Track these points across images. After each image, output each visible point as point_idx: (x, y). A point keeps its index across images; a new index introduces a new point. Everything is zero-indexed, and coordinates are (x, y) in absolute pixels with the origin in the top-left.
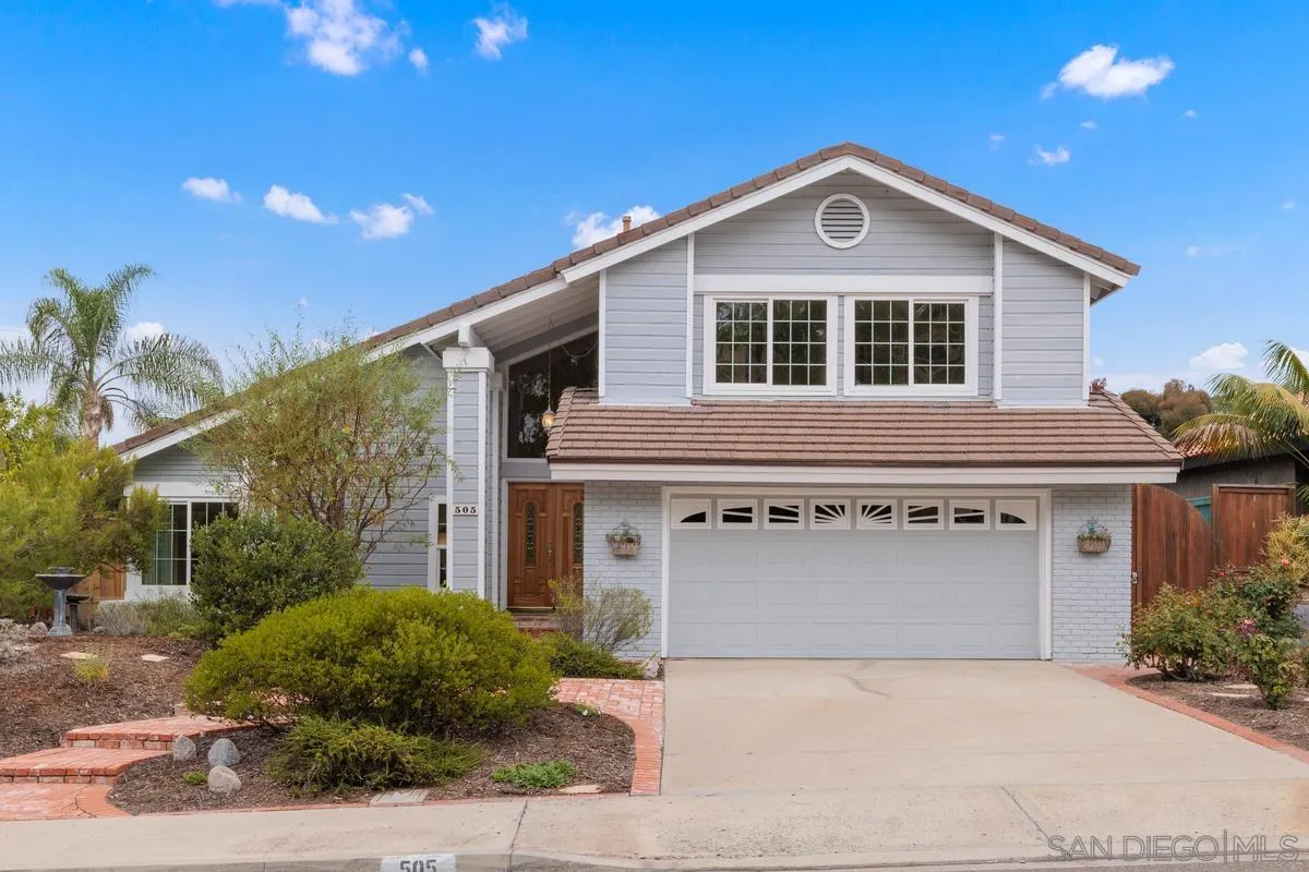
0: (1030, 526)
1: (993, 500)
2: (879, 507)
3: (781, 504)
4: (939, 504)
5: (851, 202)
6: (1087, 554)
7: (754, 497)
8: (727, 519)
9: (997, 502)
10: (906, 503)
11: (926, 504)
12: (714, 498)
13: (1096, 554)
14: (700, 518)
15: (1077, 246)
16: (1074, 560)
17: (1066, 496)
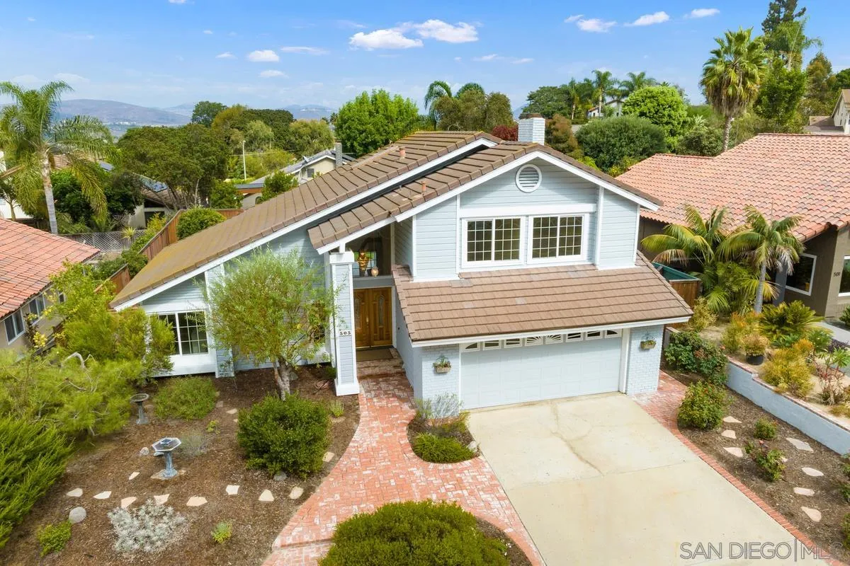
0: (618, 335)
5: (533, 168)
6: (645, 349)
8: (487, 345)
13: (649, 349)
14: (474, 346)
16: (639, 352)
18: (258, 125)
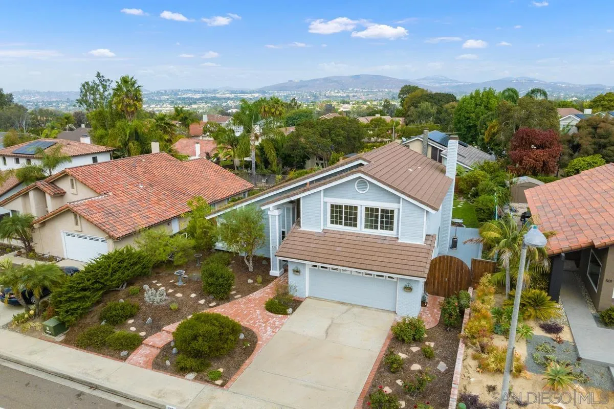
0: (395, 280)
5: (364, 181)
6: (406, 291)
8: (322, 267)
13: (410, 292)
14: (315, 266)
18: (425, 105)
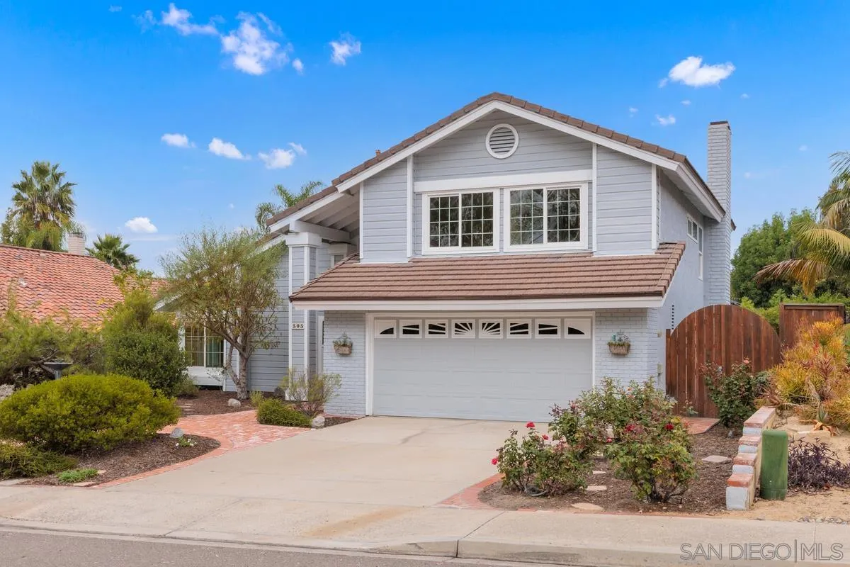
0: (586, 336)
1: (562, 319)
2: (492, 324)
3: (436, 323)
4: (529, 322)
5: (507, 128)
6: (618, 355)
7: (420, 318)
8: (405, 332)
9: (565, 320)
10: (509, 321)
11: (520, 322)
12: (398, 319)
13: (623, 355)
14: (390, 331)
15: (641, 145)
16: (608, 359)
17: (604, 316)
